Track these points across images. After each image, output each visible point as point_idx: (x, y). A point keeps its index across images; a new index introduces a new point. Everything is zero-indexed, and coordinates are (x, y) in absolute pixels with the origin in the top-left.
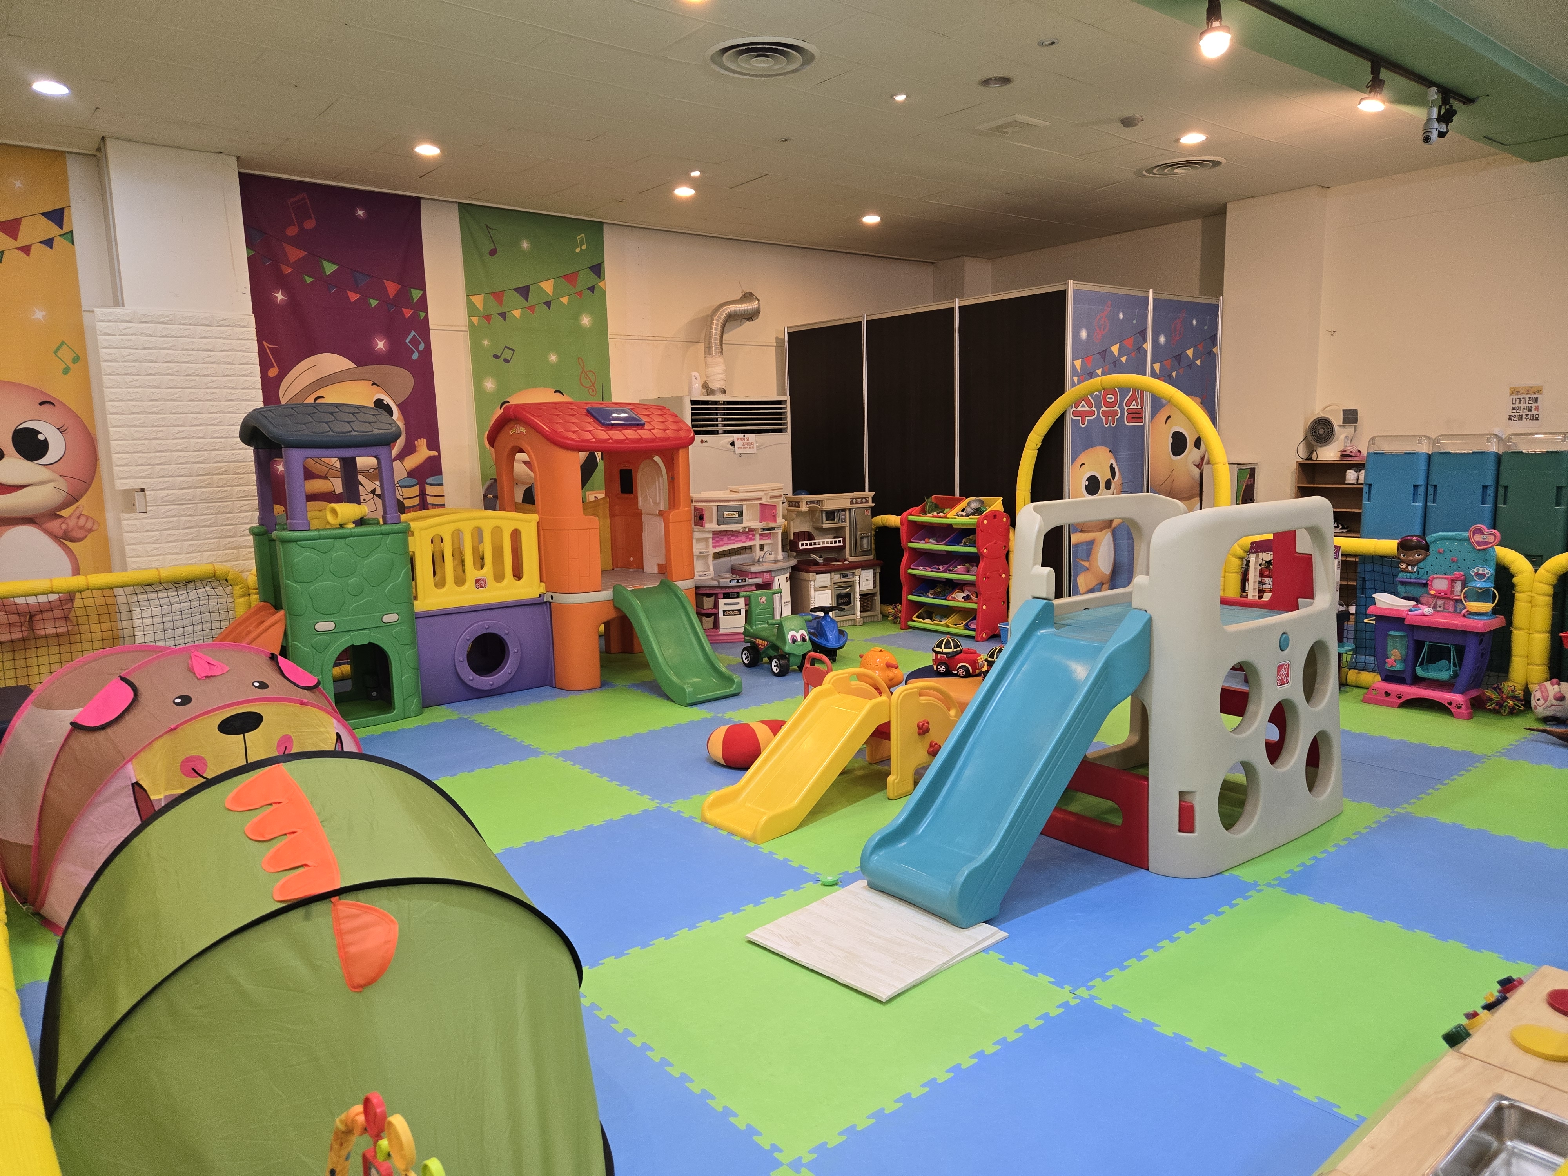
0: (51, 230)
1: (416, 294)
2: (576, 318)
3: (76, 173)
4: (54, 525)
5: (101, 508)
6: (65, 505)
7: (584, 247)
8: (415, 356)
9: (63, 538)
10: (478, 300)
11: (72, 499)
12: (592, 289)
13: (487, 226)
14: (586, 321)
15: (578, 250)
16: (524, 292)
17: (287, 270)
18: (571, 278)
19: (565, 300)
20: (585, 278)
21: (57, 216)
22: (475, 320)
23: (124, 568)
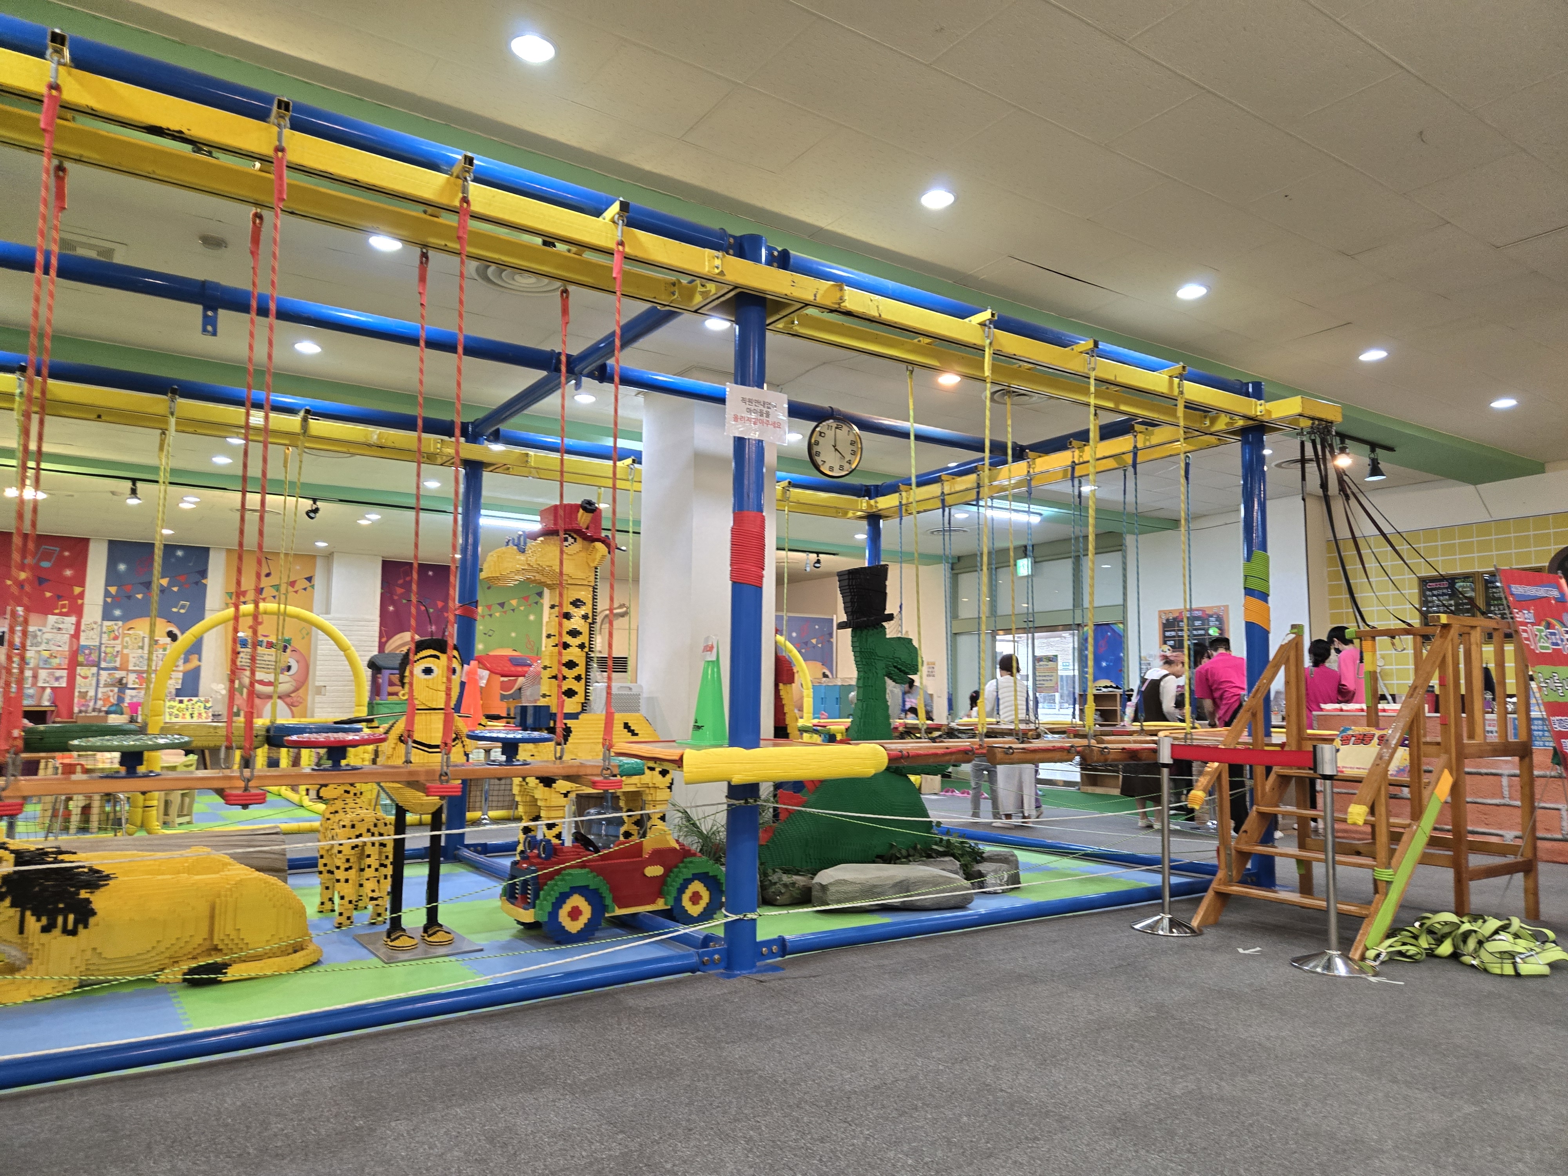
0: (306, 584)
2: (527, 616)
3: (320, 564)
4: (288, 700)
5: (307, 694)
6: (293, 692)
9: (291, 705)
11: (296, 690)
12: (537, 603)
14: (532, 618)
16: (502, 605)
17: (396, 598)
18: (526, 599)
19: (522, 608)
20: (532, 599)
21: (309, 579)
23: (313, 717)
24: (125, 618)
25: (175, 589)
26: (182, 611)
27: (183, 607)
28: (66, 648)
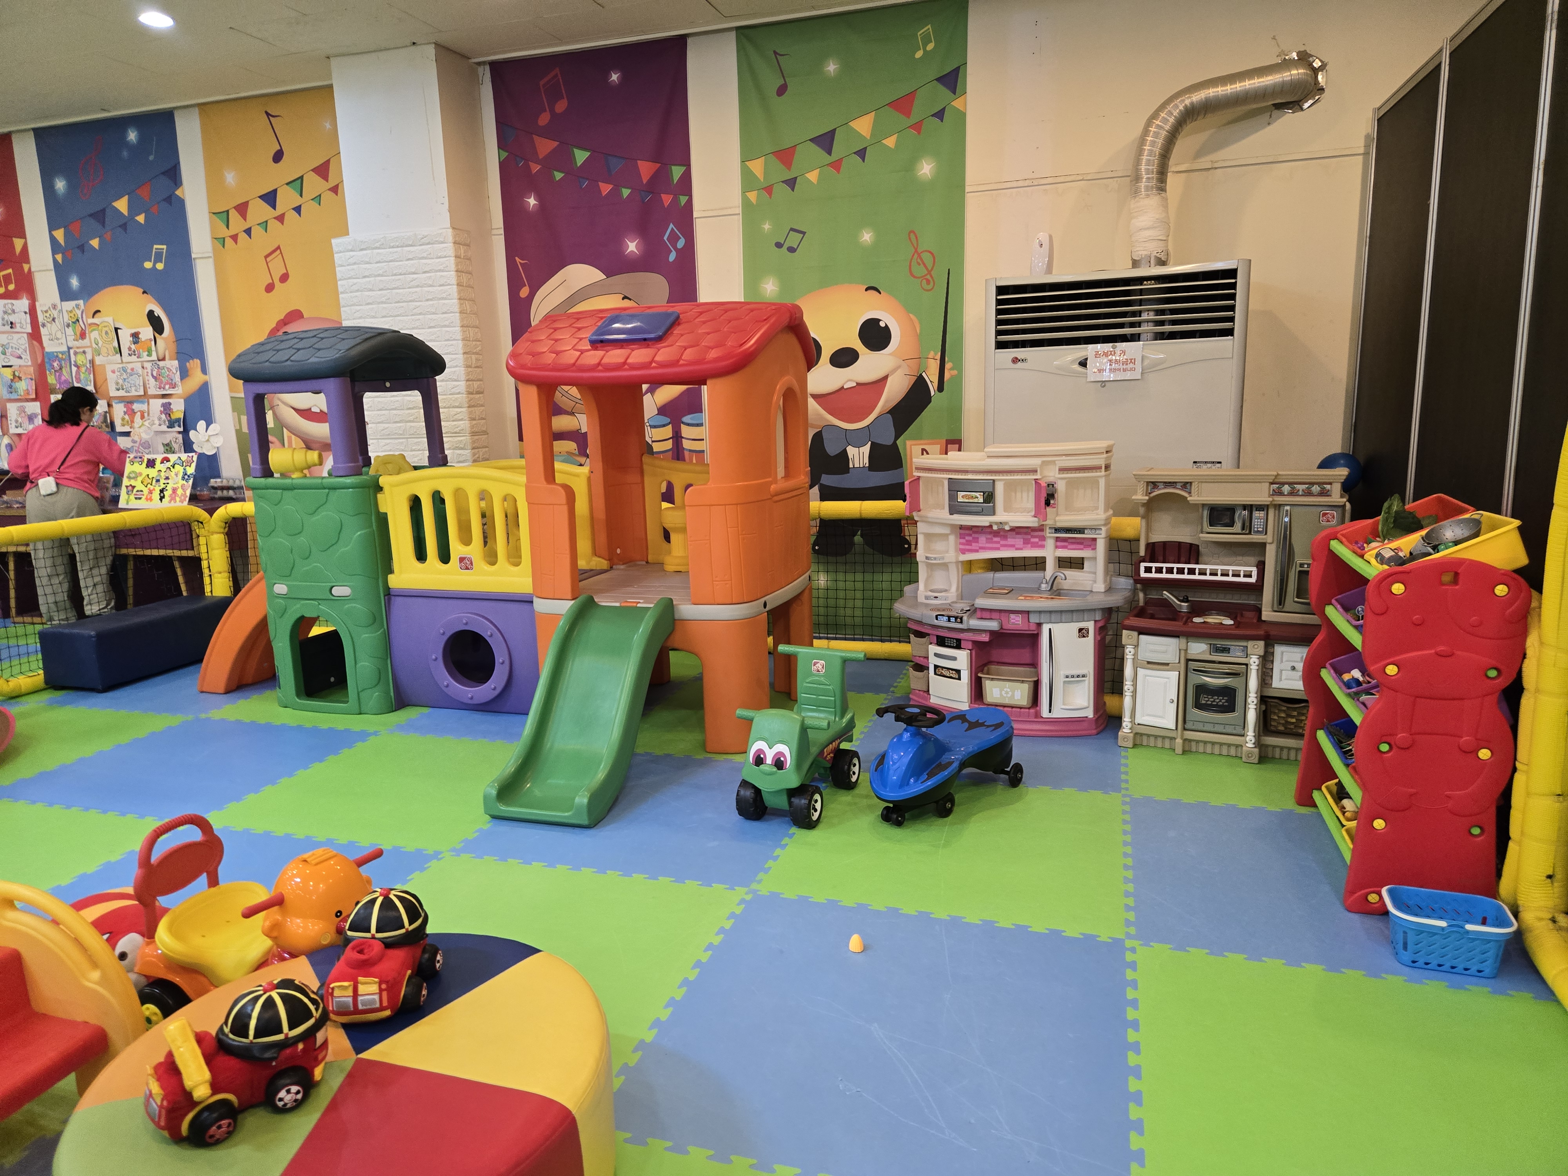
1: (677, 172)
2: (910, 166)
7: (930, 47)
8: (672, 257)
10: (757, 167)
12: (940, 115)
13: (775, 53)
14: (926, 169)
15: (919, 54)
16: (826, 141)
17: (535, 169)
18: (903, 105)
19: (890, 142)
22: (752, 196)
24: (87, 291)
25: (141, 219)
26: (160, 266)
27: (158, 259)
28: (27, 360)
